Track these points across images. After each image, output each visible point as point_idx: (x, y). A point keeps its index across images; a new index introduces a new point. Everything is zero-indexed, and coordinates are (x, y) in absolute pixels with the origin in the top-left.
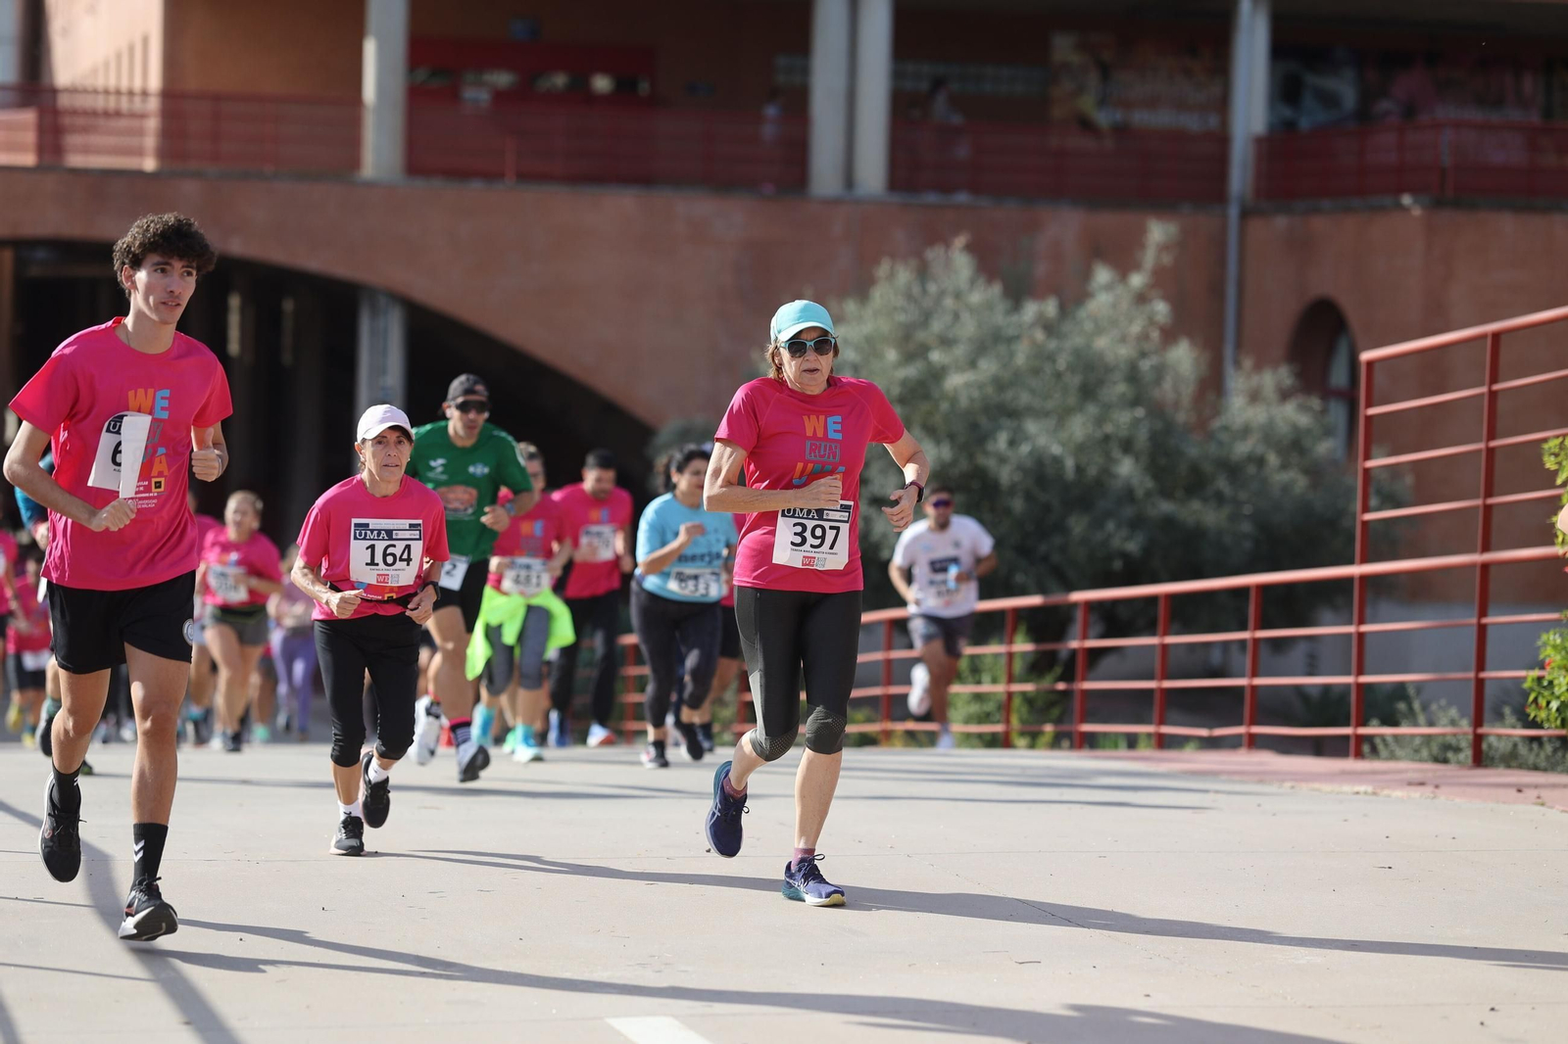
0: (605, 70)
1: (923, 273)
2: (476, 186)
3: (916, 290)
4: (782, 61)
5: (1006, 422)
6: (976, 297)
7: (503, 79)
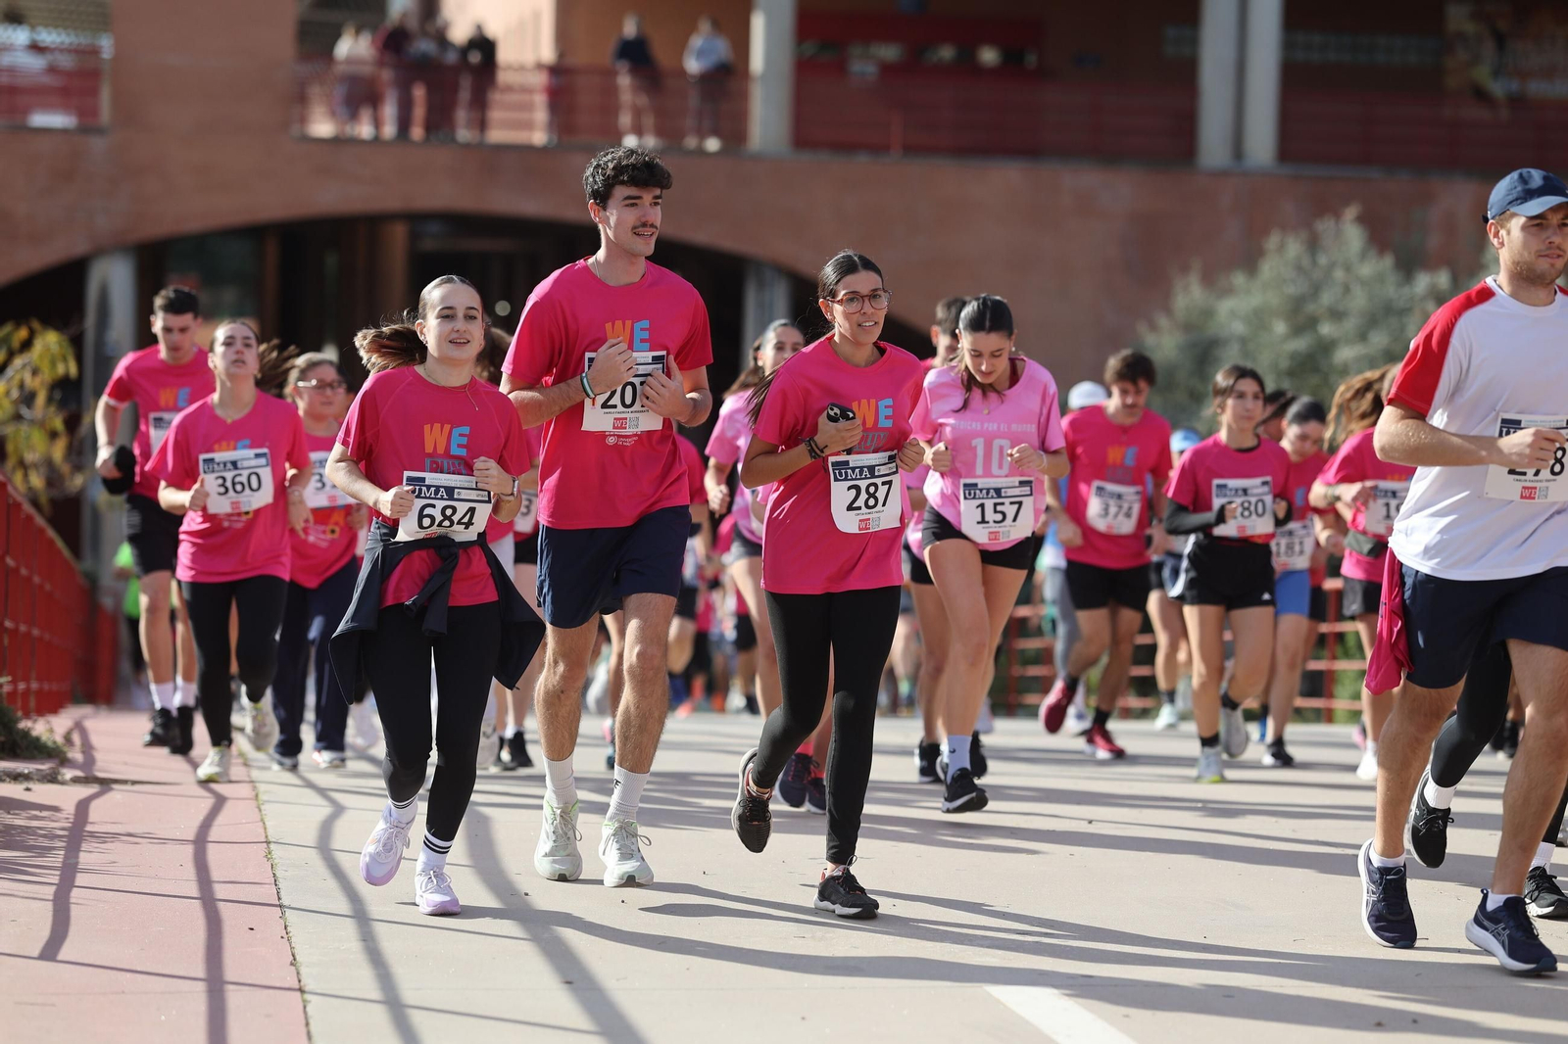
0: (992, 41)
1: (1313, 245)
2: (863, 159)
3: (1306, 262)
4: (1171, 32)
6: (1367, 269)
7: (889, 52)
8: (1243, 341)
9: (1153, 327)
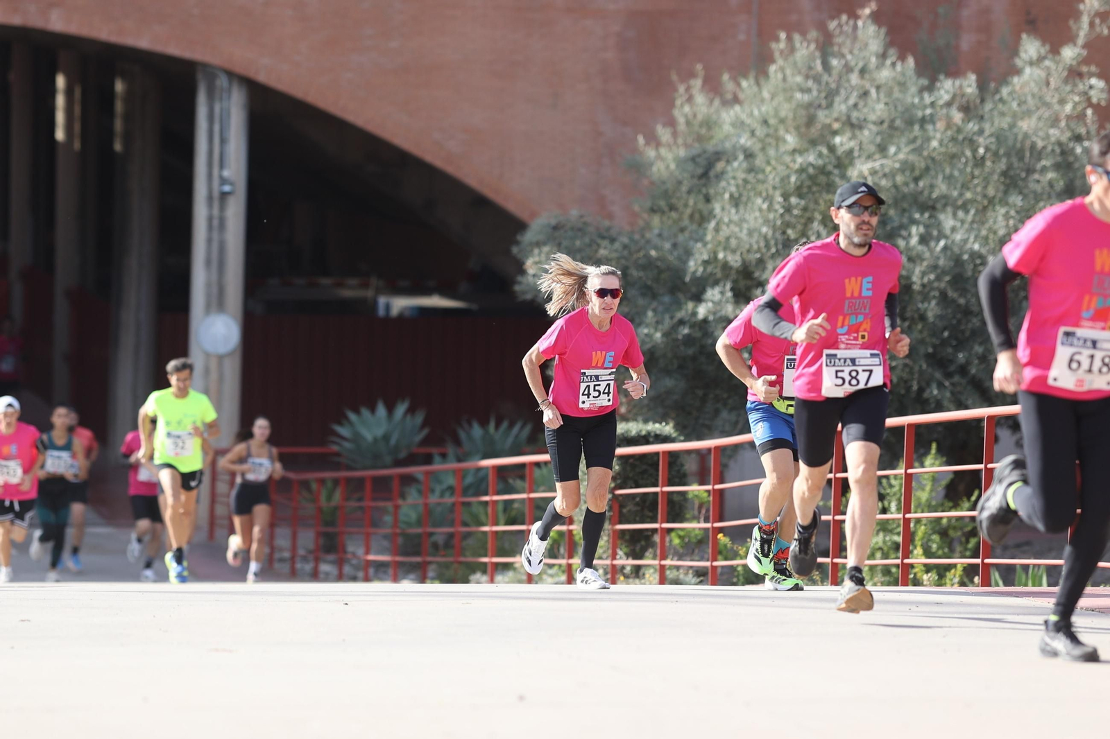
1: (826, 47)
3: (819, 66)
5: (917, 216)
6: (885, 74)
8: (749, 155)
9: (653, 139)
